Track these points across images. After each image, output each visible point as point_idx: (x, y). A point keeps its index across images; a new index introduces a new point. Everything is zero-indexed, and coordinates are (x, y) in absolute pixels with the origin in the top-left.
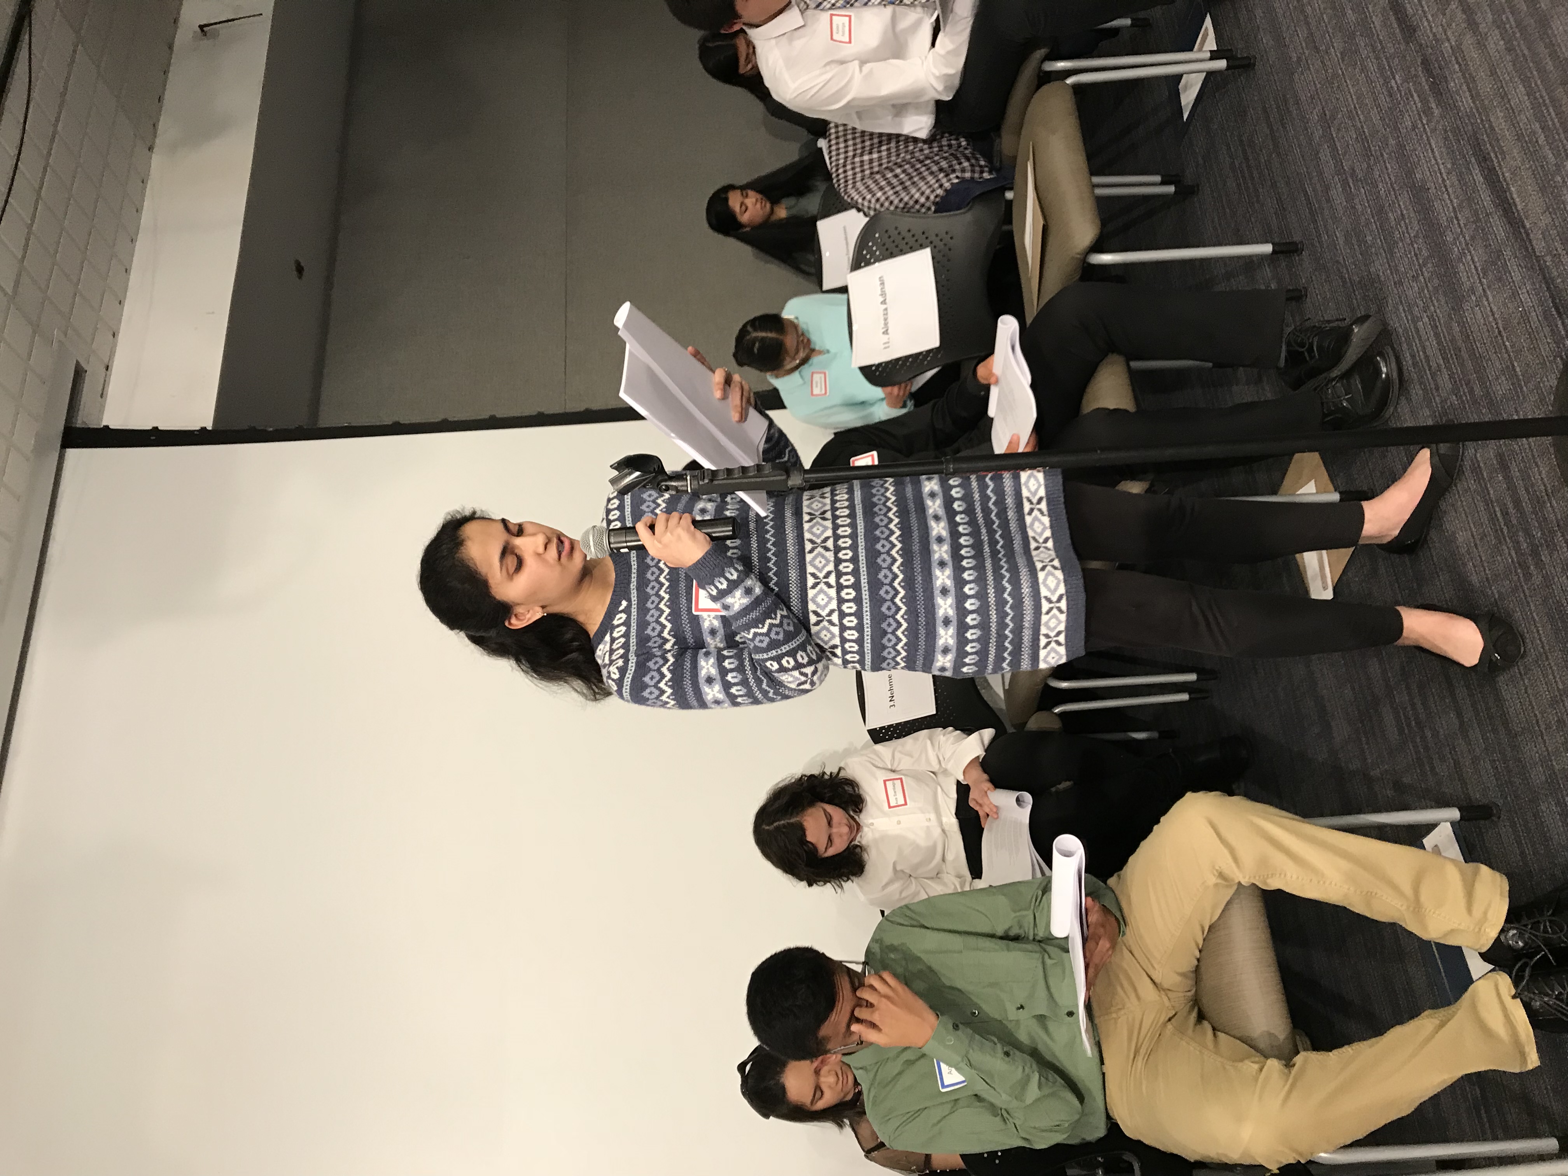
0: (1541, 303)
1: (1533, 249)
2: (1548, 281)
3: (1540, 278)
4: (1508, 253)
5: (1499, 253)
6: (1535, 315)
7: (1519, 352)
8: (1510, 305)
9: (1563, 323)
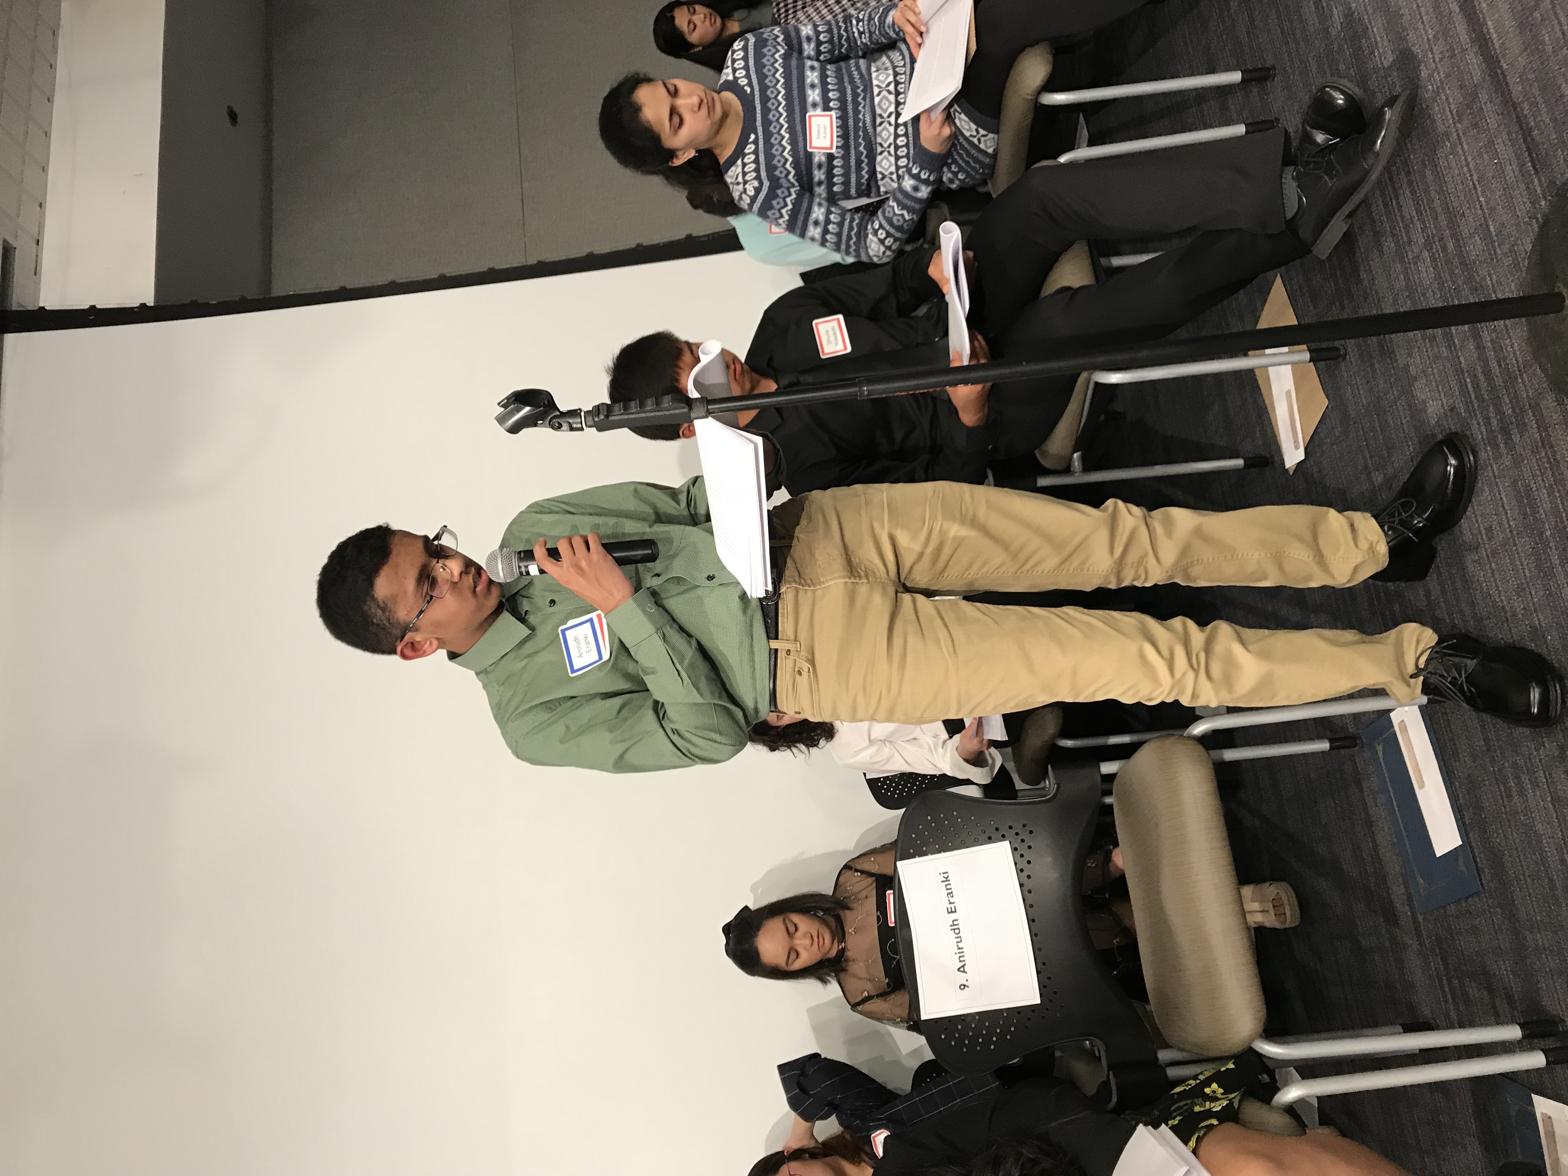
0: (1518, 158)
1: (1510, 93)
2: (1526, 133)
3: (1516, 128)
4: (1483, 96)
5: (1475, 95)
6: (1510, 171)
7: (1492, 209)
8: (1485, 156)
9: (1540, 181)
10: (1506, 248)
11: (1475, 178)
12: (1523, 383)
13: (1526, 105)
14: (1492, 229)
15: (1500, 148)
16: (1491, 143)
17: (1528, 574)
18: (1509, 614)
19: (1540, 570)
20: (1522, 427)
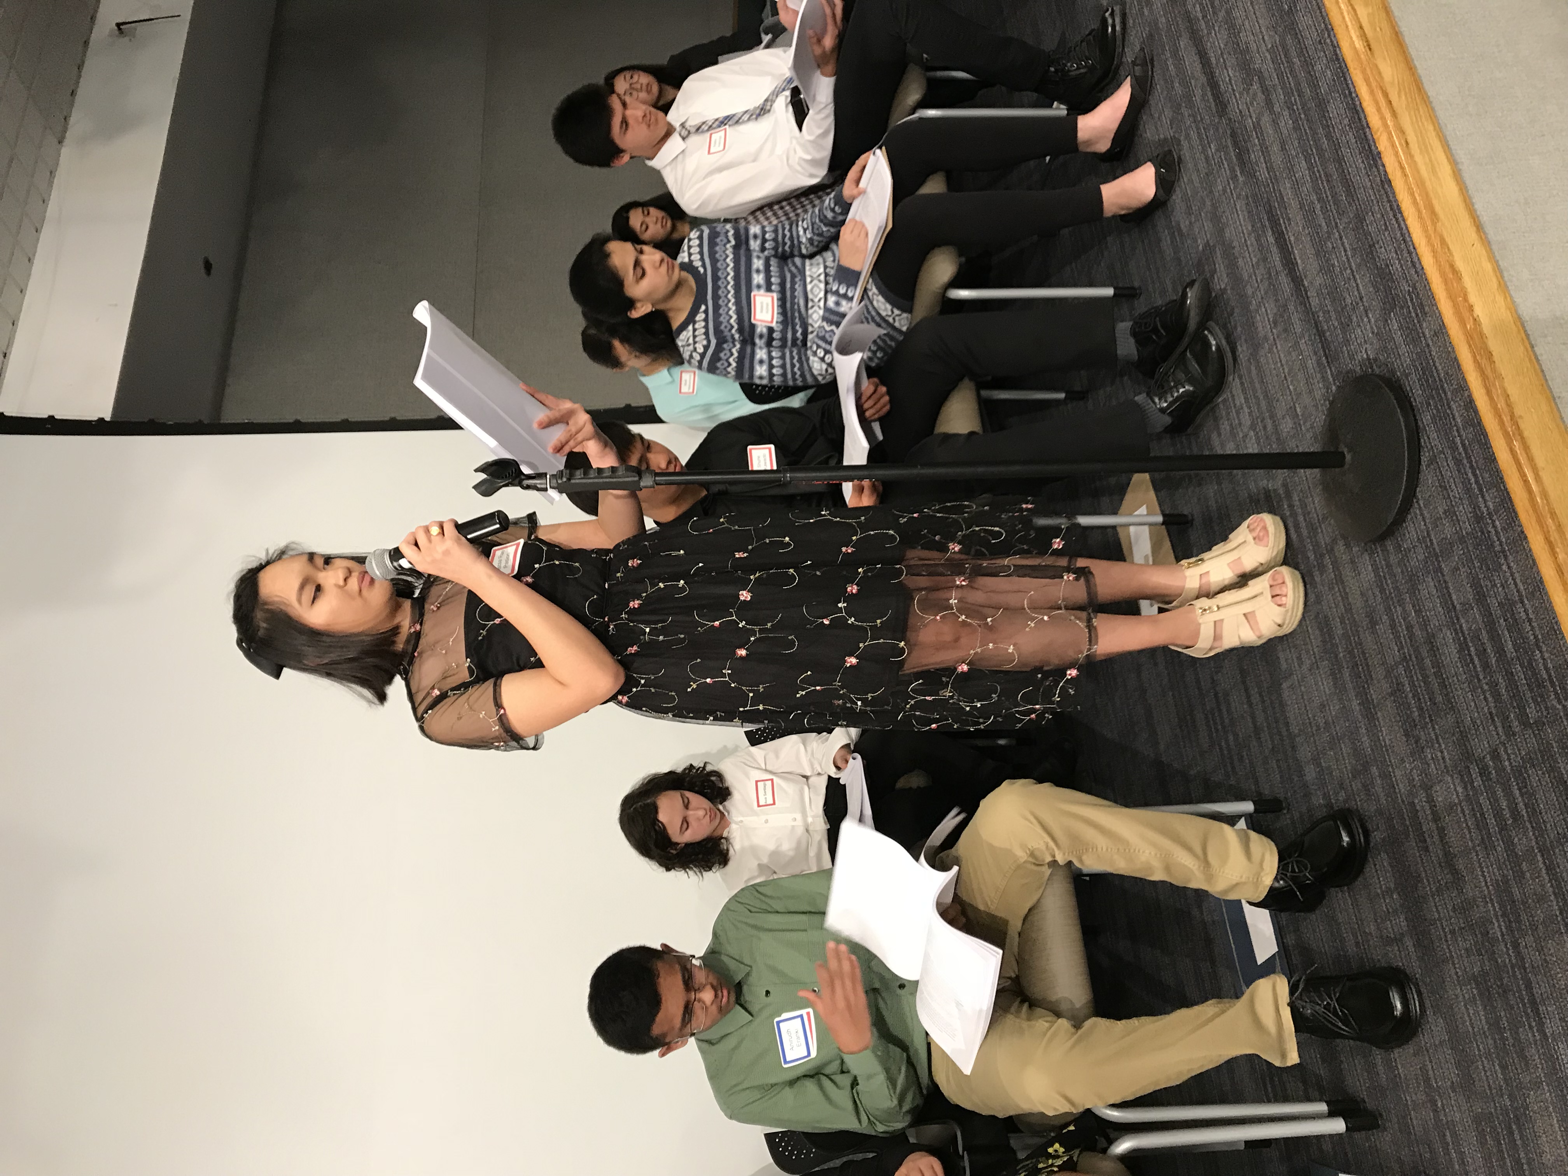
0: (1315, 353)
1: (1310, 305)
2: (1321, 334)
3: (1315, 331)
4: (1291, 308)
5: (1285, 307)
6: (1311, 363)
7: (1299, 395)
8: (1293, 353)
9: (1331, 371)
10: (1308, 424)
11: (1286, 371)
12: (1322, 531)
13: (1321, 314)
14: (1298, 410)
15: (1303, 346)
16: (1297, 343)
17: (1328, 693)
18: (1314, 728)
19: (1336, 688)
20: (1322, 568)
